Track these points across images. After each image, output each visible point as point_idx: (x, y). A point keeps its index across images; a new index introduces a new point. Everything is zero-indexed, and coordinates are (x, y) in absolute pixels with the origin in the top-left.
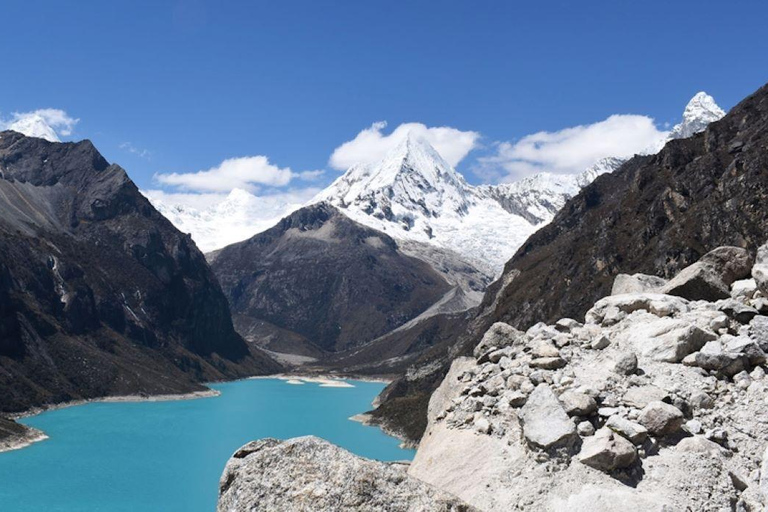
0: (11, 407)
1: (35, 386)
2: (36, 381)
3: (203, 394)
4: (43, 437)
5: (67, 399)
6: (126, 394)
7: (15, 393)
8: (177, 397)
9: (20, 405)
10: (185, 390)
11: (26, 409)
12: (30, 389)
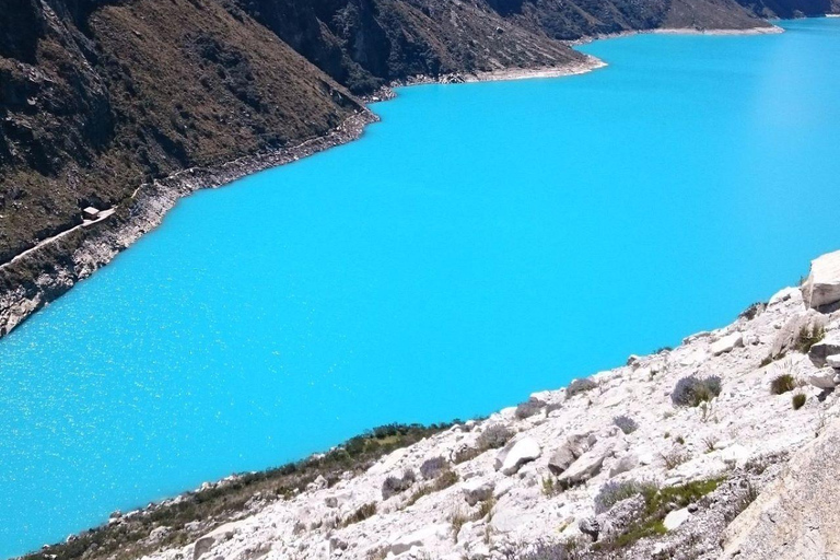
0: (563, 35)
1: (585, 15)
2: (586, 10)
3: (766, 30)
4: (602, 64)
5: (618, 29)
6: (680, 27)
7: (566, 20)
8: (736, 32)
9: (572, 33)
10: (744, 26)
11: (578, 37)
12: (580, 17)
